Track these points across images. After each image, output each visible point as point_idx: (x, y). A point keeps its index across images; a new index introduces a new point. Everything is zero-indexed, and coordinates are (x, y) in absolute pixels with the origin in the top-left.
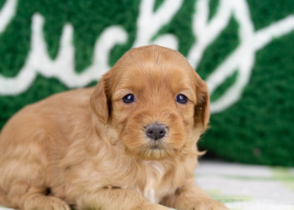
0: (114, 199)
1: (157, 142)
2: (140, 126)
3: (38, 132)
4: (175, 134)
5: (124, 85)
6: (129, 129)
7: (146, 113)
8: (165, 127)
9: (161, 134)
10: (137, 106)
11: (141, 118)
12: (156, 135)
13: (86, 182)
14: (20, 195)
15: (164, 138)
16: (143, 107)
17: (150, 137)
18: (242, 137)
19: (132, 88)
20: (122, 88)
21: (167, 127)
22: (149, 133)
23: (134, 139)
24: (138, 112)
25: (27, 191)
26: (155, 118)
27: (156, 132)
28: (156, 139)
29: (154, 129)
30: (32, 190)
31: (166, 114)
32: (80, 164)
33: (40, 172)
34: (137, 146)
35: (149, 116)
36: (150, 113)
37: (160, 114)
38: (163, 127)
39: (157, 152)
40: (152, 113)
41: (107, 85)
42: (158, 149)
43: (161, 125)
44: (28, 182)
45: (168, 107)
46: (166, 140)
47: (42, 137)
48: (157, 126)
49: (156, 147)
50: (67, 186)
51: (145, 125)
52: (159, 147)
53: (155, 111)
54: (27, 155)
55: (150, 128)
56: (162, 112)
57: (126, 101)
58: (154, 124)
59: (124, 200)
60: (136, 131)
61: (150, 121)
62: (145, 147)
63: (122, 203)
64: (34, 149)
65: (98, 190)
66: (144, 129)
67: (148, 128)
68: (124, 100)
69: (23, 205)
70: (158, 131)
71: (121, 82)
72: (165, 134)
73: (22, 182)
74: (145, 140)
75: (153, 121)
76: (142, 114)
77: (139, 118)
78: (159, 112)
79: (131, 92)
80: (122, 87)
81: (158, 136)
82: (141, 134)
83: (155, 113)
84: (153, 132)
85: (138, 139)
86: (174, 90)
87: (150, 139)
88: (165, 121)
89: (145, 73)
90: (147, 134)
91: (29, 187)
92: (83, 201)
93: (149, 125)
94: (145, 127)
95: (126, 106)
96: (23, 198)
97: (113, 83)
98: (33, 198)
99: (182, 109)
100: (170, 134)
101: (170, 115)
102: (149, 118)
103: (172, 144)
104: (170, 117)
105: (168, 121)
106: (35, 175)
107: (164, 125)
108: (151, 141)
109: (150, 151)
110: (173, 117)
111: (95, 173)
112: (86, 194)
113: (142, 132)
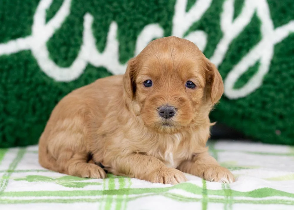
0: (140, 162)
1: (168, 120)
2: (154, 107)
3: (81, 107)
4: (182, 115)
5: (144, 72)
6: (146, 108)
7: (160, 97)
8: (174, 108)
9: (171, 114)
10: (153, 90)
11: (155, 101)
12: (167, 115)
13: (119, 148)
14: (66, 160)
15: (174, 117)
16: (158, 92)
17: (162, 116)
18: (264, 119)
19: (150, 75)
20: (143, 75)
21: (176, 109)
22: (161, 113)
23: (150, 116)
24: (154, 95)
25: (72, 157)
26: (166, 101)
27: (166, 113)
28: (167, 118)
29: (165, 110)
30: (76, 156)
31: (176, 98)
32: (113, 132)
33: (82, 140)
34: (152, 123)
35: (162, 100)
36: (162, 97)
37: (171, 98)
38: (172, 108)
39: (168, 128)
40: (164, 96)
41: (133, 70)
42: (168, 126)
43: (171, 107)
44: (73, 149)
45: (178, 92)
46: (175, 119)
47: (83, 111)
48: (167, 108)
49: (167, 124)
50: (105, 151)
51: (158, 107)
52: (170, 124)
53: (167, 95)
54: (72, 127)
55: (162, 109)
56: (173, 96)
57: (146, 84)
58: (165, 106)
59: (148, 164)
60: (151, 111)
61: (162, 103)
62: (158, 124)
63: (146, 165)
64: (78, 121)
65: (129, 155)
66: (158, 109)
67: (160, 109)
68: (144, 84)
69: (67, 168)
70: (169, 112)
71: (142, 69)
72: (174, 114)
73: (68, 150)
74: (158, 119)
75: (164, 104)
76: (157, 98)
77: (154, 100)
78: (170, 96)
79: (150, 79)
80: (143, 73)
81: (168, 116)
82: (155, 113)
83: (166, 96)
84: (164, 112)
85: (153, 117)
86: (184, 78)
87: (162, 118)
88: (175, 104)
89: (161, 64)
90: (159, 114)
91: (74, 154)
92: (117, 164)
93: (161, 107)
94: (158, 108)
95: (146, 89)
96: (68, 162)
97: (138, 68)
98: (76, 164)
99: (191, 93)
100: (178, 114)
101: (179, 99)
102: (162, 101)
103: (180, 122)
104: (179, 100)
105: (177, 104)
106: (78, 143)
107: (173, 107)
108: (163, 119)
109: (163, 127)
110: (182, 100)
111: (125, 140)
112: (118, 158)
113: (156, 112)
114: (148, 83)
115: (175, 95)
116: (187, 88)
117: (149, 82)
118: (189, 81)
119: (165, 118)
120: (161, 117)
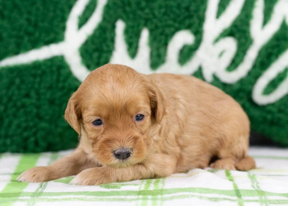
26: (121, 143)
28: (123, 159)
31: (129, 139)
35: (117, 142)
40: (119, 138)
43: (126, 149)
48: (123, 151)
66: (113, 152)
67: (117, 152)
72: (130, 155)
75: (120, 147)
84: (121, 154)
88: (130, 145)
90: (116, 157)
108: (119, 161)
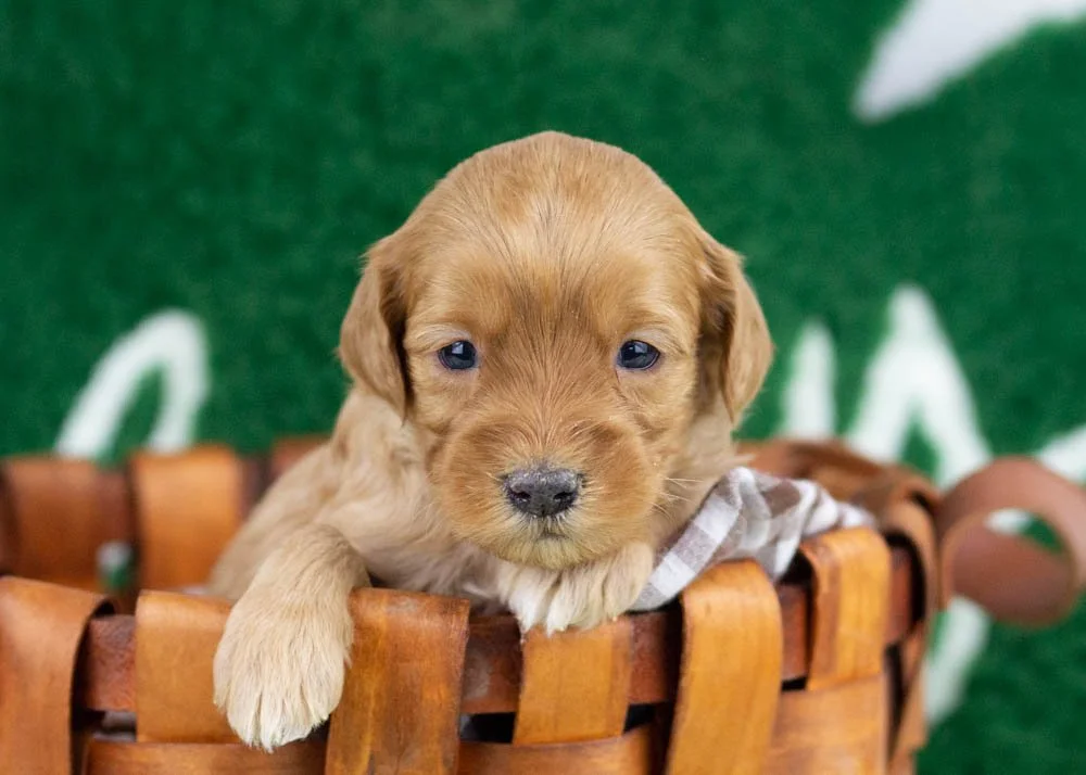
114: (457, 355)
115: (574, 416)
116: (622, 372)
117: (458, 350)
118: (632, 343)
119: (539, 516)
120: (519, 514)
